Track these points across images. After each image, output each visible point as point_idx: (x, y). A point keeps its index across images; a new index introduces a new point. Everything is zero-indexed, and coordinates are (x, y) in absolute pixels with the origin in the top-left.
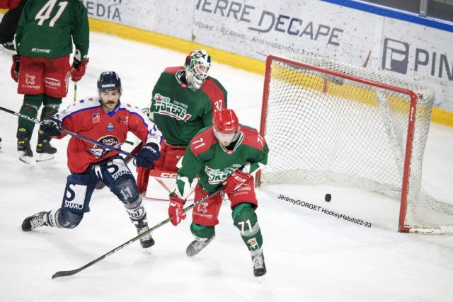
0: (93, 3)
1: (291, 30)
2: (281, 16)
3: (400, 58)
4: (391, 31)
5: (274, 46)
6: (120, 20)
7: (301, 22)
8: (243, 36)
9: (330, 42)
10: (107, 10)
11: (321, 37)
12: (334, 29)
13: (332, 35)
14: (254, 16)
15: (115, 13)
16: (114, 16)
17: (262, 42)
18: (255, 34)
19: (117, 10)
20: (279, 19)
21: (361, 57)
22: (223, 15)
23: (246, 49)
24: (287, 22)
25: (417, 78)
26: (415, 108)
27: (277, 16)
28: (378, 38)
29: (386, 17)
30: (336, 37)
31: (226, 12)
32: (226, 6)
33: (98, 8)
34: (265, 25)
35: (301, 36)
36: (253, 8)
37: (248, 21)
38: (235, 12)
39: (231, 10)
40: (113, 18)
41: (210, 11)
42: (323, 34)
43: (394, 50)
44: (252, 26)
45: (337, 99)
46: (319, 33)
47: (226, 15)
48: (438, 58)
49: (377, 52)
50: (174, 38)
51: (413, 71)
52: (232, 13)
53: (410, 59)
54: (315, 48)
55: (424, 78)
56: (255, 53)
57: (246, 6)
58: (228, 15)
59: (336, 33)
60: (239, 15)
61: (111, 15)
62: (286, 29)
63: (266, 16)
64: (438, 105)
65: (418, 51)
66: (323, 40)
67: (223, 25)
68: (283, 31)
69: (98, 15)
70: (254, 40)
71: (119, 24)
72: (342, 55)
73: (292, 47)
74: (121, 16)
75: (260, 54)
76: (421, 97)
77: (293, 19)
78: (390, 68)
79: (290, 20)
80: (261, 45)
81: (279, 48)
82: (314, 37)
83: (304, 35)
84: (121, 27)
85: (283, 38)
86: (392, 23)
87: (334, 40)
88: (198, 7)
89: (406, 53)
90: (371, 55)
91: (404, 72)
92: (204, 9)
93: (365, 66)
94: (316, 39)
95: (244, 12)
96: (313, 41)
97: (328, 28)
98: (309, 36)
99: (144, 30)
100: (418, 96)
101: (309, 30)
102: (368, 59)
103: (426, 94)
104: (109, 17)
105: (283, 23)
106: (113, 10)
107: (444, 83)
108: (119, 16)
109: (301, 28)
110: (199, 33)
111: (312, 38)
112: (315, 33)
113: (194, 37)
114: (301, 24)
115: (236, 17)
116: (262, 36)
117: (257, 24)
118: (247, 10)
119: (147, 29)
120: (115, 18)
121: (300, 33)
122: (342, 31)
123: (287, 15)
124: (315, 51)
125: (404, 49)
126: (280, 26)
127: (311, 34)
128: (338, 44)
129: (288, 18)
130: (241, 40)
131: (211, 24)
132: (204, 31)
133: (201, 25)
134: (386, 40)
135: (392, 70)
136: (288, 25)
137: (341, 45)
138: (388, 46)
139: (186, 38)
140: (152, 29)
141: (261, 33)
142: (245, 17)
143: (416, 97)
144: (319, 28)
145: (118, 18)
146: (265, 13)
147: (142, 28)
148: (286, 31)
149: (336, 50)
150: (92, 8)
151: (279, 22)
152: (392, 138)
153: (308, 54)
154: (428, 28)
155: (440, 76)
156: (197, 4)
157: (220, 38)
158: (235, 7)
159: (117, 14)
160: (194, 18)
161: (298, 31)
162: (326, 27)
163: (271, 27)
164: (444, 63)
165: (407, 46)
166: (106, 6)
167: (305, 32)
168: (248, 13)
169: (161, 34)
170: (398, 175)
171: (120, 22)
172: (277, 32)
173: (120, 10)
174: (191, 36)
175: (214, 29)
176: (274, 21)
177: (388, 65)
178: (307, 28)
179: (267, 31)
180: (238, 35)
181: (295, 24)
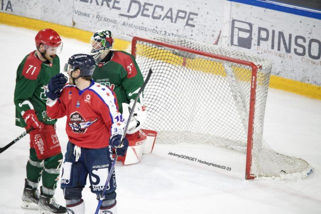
1: (155, 15)
2: (146, 4)
3: (245, 35)
4: (237, 13)
5: (141, 29)
6: (12, 11)
7: (162, 8)
8: (115, 22)
9: (187, 24)
11: (179, 20)
12: (191, 13)
13: (189, 19)
14: (124, 5)
15: (8, 5)
16: (7, 7)
17: (131, 26)
18: (125, 19)
19: (9, 2)
20: (144, 6)
21: (213, 36)
22: (98, 4)
23: (118, 32)
24: (151, 9)
25: (260, 52)
26: (256, 77)
27: (142, 4)
28: (227, 19)
29: (233, 2)
30: (192, 19)
31: (100, 1)
34: (133, 12)
35: (163, 19)
37: (119, 9)
40: (6, 10)
41: (87, 1)
42: (181, 17)
43: (240, 29)
44: (122, 13)
45: (191, 70)
46: (177, 17)
47: (100, 4)
48: (277, 34)
49: (227, 32)
50: (58, 24)
51: (256, 46)
52: (105, 3)
53: (253, 36)
54: (175, 29)
55: (265, 52)
56: (125, 35)
58: (102, 4)
59: (192, 16)
60: (111, 4)
61: (5, 7)
62: (151, 14)
63: (133, 4)
64: (278, 74)
65: (260, 29)
66: (181, 23)
67: (98, 13)
68: (148, 16)
70: (124, 24)
71: (11, 14)
72: (197, 35)
73: (156, 29)
74: (13, 7)
75: (130, 35)
76: (261, 67)
77: (156, 6)
78: (238, 44)
79: (154, 7)
80: (130, 29)
81: (146, 30)
82: (174, 20)
83: (165, 19)
84: (13, 17)
85: (148, 22)
86: (238, 7)
87: (190, 22)
89: (250, 31)
90: (221, 34)
91: (249, 48)
93: (216, 43)
94: (175, 22)
95: (115, 2)
96: (173, 24)
97: (185, 12)
98: (170, 20)
99: (32, 19)
100: (258, 67)
101: (169, 15)
102: (219, 37)
103: (265, 65)
104: (2, 9)
105: (148, 10)
106: (6, 2)
107: (282, 55)
108: (11, 8)
109: (163, 14)
110: (79, 20)
111: (172, 22)
112: (174, 17)
113: (74, 24)
114: (162, 10)
115: (108, 6)
116: (131, 21)
117: (127, 11)
119: (35, 18)
120: (8, 9)
121: (162, 17)
122: (197, 15)
123: (151, 3)
124: (175, 33)
125: (248, 28)
126: (145, 12)
127: (171, 18)
128: (194, 26)
129: (151, 5)
130: (114, 24)
131: (88, 12)
132: (82, 18)
133: (80, 14)
134: (234, 21)
135: (239, 46)
136: (152, 11)
137: (196, 26)
138: (235, 26)
139: (68, 25)
140: (39, 18)
141: (130, 19)
142: (116, 5)
143: (256, 68)
144: (178, 13)
145: (10, 10)
146: (133, 1)
147: (30, 17)
148: (151, 17)
149: (192, 31)
151: (144, 9)
152: (239, 102)
153: (169, 35)
154: (268, 10)
155: (279, 50)
157: (96, 23)
159: (9, 6)
160: (73, 8)
161: (161, 16)
162: (183, 12)
163: (138, 13)
164: (281, 38)
165: (251, 25)
167: (166, 16)
168: (118, 2)
169: (47, 22)
170: (244, 132)
171: (12, 13)
172: (143, 17)
173: (11, 3)
174: (72, 23)
175: (91, 16)
176: (140, 8)
177: (236, 42)
178: (167, 13)
179: (135, 16)
180: (111, 21)
181: (158, 10)
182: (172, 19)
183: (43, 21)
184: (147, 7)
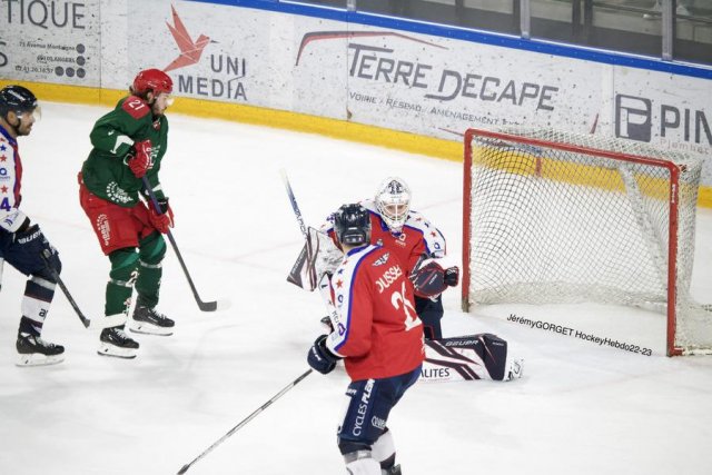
0: (206, 79)
1: (485, 94)
2: (469, 76)
3: (640, 120)
4: (624, 84)
6: (245, 99)
7: (497, 82)
8: (418, 108)
9: (541, 106)
10: (226, 86)
11: (527, 101)
12: (545, 88)
13: (544, 97)
14: (432, 79)
15: (238, 90)
16: (237, 94)
17: (445, 113)
18: (436, 103)
19: (240, 85)
20: (467, 80)
21: (585, 123)
22: (388, 80)
23: (424, 125)
24: (478, 83)
26: (677, 185)
27: (464, 76)
28: (607, 95)
29: (616, 66)
30: (549, 98)
31: (392, 76)
32: (392, 68)
33: (214, 85)
35: (499, 100)
36: (429, 67)
37: (425, 86)
38: (405, 75)
39: (399, 73)
40: (236, 97)
41: (370, 77)
43: (630, 111)
44: (429, 93)
46: (524, 94)
47: (392, 80)
48: (693, 116)
49: (608, 115)
50: (322, 118)
51: (659, 137)
52: (400, 78)
53: (653, 121)
54: (520, 116)
55: (675, 145)
56: (438, 130)
57: (420, 66)
58: (396, 81)
59: (547, 93)
60: (411, 79)
61: (233, 93)
62: (478, 93)
65: (665, 108)
66: (530, 105)
68: (474, 96)
69: (214, 95)
70: (433, 111)
71: (243, 105)
72: (559, 122)
73: (488, 117)
74: (246, 93)
75: (445, 130)
76: (684, 168)
77: (487, 79)
78: (627, 135)
80: (445, 118)
82: (518, 101)
84: (246, 109)
85: (474, 106)
86: (626, 73)
87: (545, 102)
88: (352, 72)
89: (648, 113)
90: (599, 119)
91: (648, 140)
92: (360, 75)
93: (593, 132)
94: (520, 103)
95: (418, 75)
97: (537, 87)
99: (280, 111)
100: (680, 168)
101: (509, 92)
102: (595, 125)
103: (691, 164)
104: (229, 96)
105: (473, 85)
106: (234, 86)
107: (704, 150)
108: (243, 94)
109: (499, 91)
110: (355, 106)
111: (514, 103)
112: (518, 95)
113: (350, 115)
114: (497, 85)
115: (406, 82)
116: (445, 105)
118: (422, 71)
119: (284, 108)
120: (239, 97)
121: (498, 97)
122: (556, 89)
124: (521, 121)
125: (644, 108)
126: (469, 90)
128: (552, 109)
129: (479, 77)
130: (416, 113)
132: (364, 104)
133: (358, 97)
134: (619, 98)
135: (629, 137)
137: (556, 109)
138: (622, 105)
139: (340, 117)
140: (291, 108)
142: (420, 80)
144: (524, 88)
145: (242, 97)
146: (447, 73)
147: (277, 107)
149: (549, 117)
150: (205, 86)
151: (467, 85)
152: (646, 229)
154: (676, 76)
155: (697, 141)
156: (350, 68)
157: (386, 113)
158: (405, 69)
159: (240, 92)
160: (348, 88)
161: (495, 94)
163: (457, 92)
164: (701, 122)
165: (648, 102)
166: (225, 81)
167: (504, 95)
168: (423, 76)
169: (303, 114)
171: (245, 102)
173: (244, 86)
174: (346, 114)
175: (377, 101)
176: (459, 83)
177: (624, 131)
178: (506, 90)
179: (452, 97)
180: (411, 107)
181: (490, 84)
182: (514, 98)
183: (298, 114)
184: (471, 81)
